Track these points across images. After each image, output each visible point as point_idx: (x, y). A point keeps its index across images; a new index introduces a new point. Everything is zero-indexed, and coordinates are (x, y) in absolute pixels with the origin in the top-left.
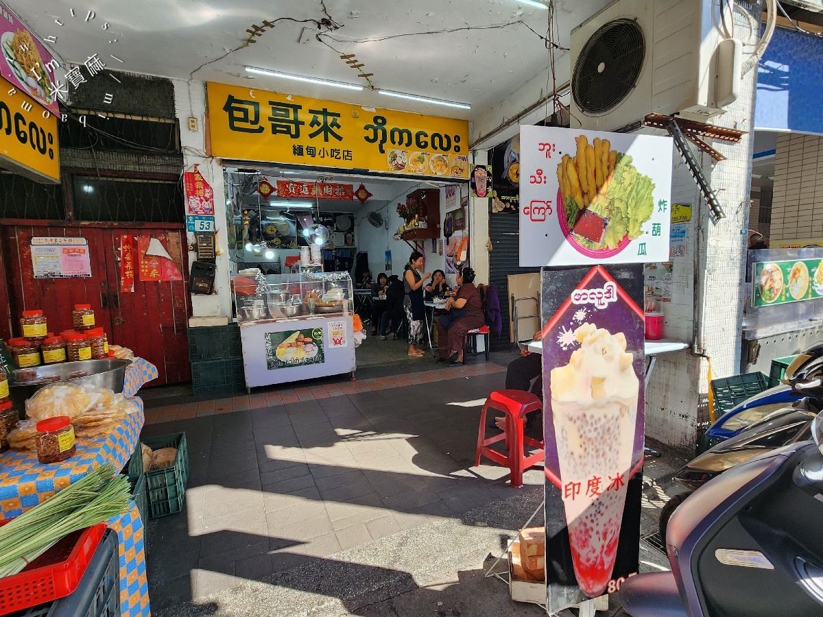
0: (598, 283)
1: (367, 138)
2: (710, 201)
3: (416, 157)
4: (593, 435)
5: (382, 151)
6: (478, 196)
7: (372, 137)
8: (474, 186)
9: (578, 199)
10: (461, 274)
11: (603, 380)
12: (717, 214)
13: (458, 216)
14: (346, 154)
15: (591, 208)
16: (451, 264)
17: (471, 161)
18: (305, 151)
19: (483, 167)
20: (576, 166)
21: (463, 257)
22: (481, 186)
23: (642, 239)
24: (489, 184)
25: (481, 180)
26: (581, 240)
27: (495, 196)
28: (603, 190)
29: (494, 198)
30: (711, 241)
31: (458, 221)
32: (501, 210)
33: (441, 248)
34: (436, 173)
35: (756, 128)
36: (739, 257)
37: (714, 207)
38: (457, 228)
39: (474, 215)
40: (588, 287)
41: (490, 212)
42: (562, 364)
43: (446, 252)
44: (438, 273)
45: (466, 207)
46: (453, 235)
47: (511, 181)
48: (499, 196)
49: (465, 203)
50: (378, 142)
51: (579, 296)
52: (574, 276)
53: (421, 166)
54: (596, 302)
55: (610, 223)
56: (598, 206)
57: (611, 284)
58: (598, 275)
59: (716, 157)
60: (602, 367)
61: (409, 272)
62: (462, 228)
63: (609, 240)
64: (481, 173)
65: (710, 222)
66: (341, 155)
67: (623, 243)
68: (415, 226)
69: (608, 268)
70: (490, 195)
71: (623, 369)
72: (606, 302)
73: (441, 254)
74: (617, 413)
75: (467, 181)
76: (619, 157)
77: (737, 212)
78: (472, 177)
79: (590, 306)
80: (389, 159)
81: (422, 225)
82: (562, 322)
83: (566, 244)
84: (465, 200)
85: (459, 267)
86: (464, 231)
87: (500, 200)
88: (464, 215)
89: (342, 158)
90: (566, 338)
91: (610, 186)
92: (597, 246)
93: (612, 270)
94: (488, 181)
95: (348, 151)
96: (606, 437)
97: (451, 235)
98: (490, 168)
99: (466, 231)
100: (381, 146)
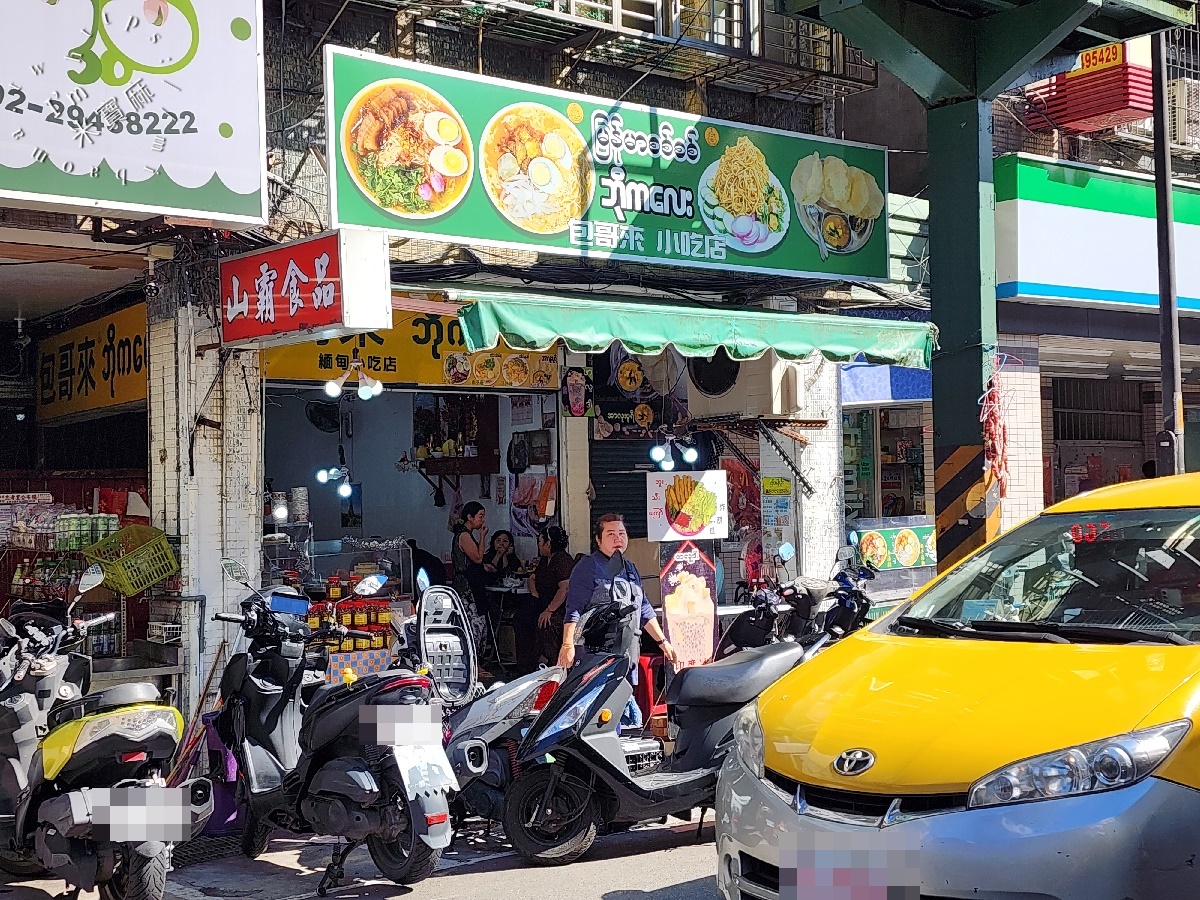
0: (688, 549)
1: (416, 338)
2: (802, 479)
3: (483, 362)
4: (690, 634)
5: (436, 356)
6: (573, 416)
7: (422, 336)
8: (566, 401)
9: (676, 506)
10: (546, 540)
11: (693, 603)
12: (810, 489)
13: (538, 442)
14: (388, 362)
15: (683, 511)
16: (524, 521)
17: (561, 362)
18: (335, 362)
19: (579, 370)
20: (674, 490)
21: (550, 510)
22: (577, 398)
23: (711, 525)
24: (588, 395)
25: (577, 390)
26: (678, 526)
27: (599, 413)
28: (688, 501)
29: (597, 417)
30: (806, 513)
31: (537, 449)
32: (608, 434)
33: (501, 490)
34: (511, 384)
35: (844, 404)
36: (837, 526)
37: (805, 484)
38: (537, 462)
39: (566, 443)
40: (684, 551)
41: (591, 440)
42: (671, 593)
43: (512, 497)
44: (503, 537)
45: (554, 431)
46: (527, 471)
47: (622, 389)
48: (604, 414)
49: (551, 422)
50: (431, 342)
51: (678, 556)
52: (675, 546)
53: (490, 374)
54: (687, 560)
55: (693, 518)
56: (686, 510)
57: (696, 550)
58: (688, 545)
59: (804, 444)
60: (693, 596)
61: (464, 535)
62: (546, 461)
63: (693, 526)
64: (576, 379)
65: (804, 496)
66: (381, 365)
67: (702, 528)
68: (458, 452)
69: (693, 542)
70: (590, 413)
71: (705, 598)
72: (694, 560)
73: (501, 501)
74: (702, 623)
75: (556, 392)
76: (696, 483)
77: (831, 487)
78: (562, 386)
79: (685, 562)
80: (446, 366)
81: (470, 451)
82: (670, 570)
83: (671, 529)
84: (550, 417)
85: (540, 527)
86: (550, 469)
87: (606, 419)
88: (549, 441)
89: (382, 368)
90: (673, 579)
91: (693, 499)
92: (687, 530)
93: (697, 543)
94: (587, 391)
95: (390, 359)
96: (697, 636)
97: (523, 471)
98: (589, 372)
99: (553, 468)
100: (434, 348)
